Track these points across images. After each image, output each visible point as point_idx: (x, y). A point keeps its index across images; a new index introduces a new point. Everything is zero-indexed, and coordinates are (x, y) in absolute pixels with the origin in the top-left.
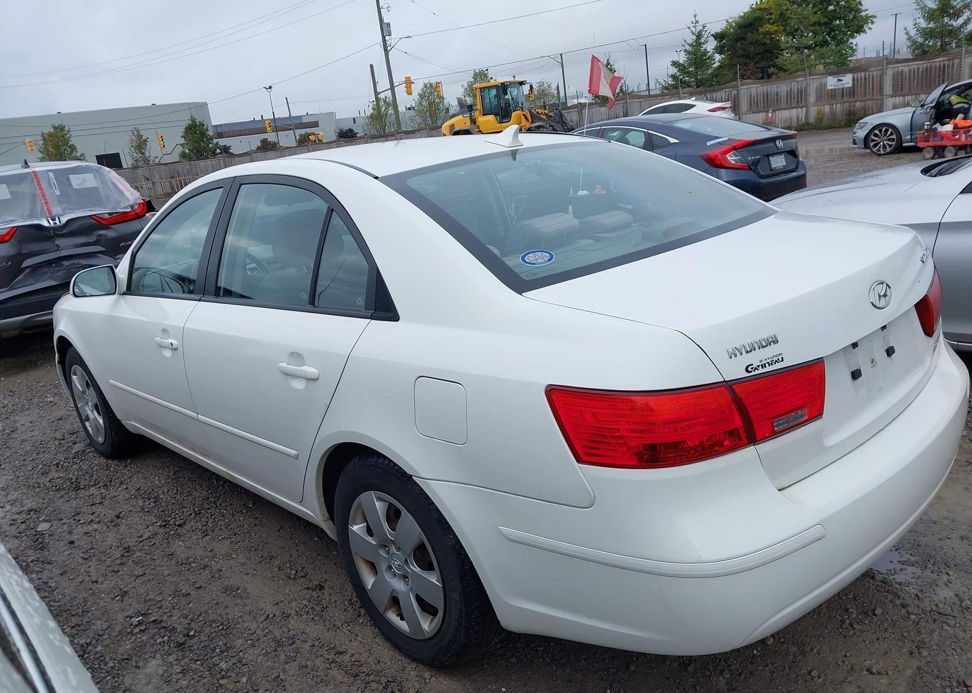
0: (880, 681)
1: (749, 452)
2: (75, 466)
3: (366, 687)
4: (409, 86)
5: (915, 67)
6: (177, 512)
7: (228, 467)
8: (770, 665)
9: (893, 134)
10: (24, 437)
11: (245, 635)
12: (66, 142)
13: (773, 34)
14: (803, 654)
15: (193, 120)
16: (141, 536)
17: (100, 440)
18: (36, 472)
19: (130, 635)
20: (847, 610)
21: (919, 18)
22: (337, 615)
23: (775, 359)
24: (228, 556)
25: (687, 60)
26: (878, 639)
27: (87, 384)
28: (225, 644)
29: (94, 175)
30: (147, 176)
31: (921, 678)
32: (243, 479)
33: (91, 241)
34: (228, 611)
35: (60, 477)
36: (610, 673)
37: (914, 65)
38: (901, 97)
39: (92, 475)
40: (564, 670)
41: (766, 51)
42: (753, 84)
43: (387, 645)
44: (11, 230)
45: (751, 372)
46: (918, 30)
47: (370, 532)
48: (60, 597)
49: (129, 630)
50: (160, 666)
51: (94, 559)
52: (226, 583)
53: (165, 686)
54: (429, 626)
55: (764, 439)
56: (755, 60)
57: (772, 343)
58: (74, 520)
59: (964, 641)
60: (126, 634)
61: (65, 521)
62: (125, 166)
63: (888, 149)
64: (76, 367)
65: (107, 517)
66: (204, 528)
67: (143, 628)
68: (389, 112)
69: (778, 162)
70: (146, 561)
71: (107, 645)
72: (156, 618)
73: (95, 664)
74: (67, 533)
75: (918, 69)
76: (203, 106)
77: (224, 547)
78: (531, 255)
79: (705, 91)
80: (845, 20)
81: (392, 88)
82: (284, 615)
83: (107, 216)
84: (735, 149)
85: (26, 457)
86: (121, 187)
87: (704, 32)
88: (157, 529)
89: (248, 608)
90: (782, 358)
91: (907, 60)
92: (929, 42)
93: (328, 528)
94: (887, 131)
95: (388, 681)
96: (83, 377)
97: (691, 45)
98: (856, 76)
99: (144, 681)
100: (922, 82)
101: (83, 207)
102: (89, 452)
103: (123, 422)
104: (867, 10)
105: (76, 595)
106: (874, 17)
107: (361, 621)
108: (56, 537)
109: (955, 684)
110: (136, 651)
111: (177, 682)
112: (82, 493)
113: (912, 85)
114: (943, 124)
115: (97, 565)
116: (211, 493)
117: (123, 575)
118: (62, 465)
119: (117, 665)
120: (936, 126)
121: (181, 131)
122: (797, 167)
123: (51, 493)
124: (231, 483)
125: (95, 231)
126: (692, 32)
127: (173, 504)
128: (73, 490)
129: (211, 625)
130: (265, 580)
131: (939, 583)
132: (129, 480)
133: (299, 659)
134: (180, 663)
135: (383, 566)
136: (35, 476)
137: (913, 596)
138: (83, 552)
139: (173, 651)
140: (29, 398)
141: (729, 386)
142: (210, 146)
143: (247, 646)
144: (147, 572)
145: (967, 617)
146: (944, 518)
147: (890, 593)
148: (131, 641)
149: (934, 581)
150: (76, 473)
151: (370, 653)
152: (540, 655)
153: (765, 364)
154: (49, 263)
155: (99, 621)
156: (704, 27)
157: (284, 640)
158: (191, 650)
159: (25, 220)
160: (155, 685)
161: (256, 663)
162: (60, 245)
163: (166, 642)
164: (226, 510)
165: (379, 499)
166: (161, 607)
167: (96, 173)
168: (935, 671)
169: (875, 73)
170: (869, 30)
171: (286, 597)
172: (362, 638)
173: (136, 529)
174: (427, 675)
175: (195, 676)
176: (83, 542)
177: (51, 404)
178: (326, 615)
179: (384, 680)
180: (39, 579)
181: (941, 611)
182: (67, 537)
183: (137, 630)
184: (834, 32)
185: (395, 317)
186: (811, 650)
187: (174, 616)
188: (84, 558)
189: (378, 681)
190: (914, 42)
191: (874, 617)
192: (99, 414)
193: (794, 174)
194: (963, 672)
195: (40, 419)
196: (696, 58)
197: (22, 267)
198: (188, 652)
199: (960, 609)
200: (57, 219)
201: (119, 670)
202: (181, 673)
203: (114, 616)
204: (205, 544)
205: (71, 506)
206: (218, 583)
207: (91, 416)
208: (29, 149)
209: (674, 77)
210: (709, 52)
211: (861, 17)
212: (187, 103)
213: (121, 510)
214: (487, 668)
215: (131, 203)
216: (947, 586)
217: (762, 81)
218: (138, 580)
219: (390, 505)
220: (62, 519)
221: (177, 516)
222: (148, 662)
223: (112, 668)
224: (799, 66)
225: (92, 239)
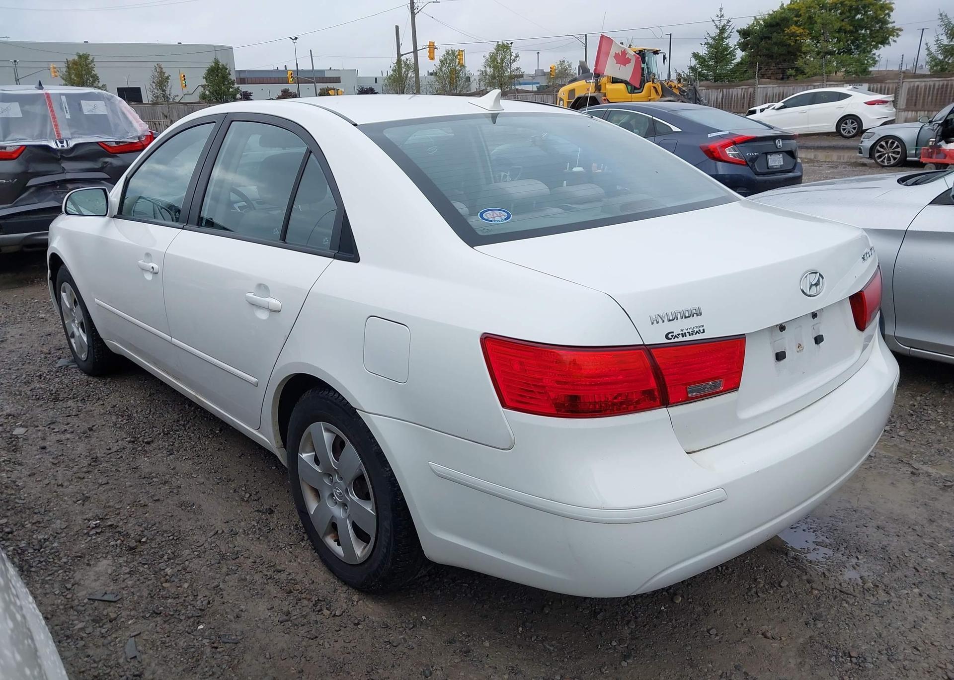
0: (773, 644)
1: (661, 414)
2: (57, 379)
3: (297, 603)
4: (432, 51)
5: (932, 83)
6: (147, 430)
7: (197, 391)
8: (674, 621)
9: (899, 147)
10: (13, 348)
11: (193, 547)
12: (89, 71)
13: (798, 36)
14: (707, 614)
15: (217, 62)
16: (110, 449)
17: (83, 357)
18: (19, 381)
19: (86, 535)
20: (755, 580)
21: (942, 34)
22: (281, 537)
23: (696, 330)
24: (189, 475)
25: (707, 53)
26: (779, 608)
27: (75, 301)
28: (173, 553)
29: (105, 103)
30: (166, 114)
31: (811, 647)
32: (209, 404)
33: (96, 167)
34: (181, 523)
35: (41, 388)
36: (525, 613)
37: (931, 82)
38: (913, 112)
39: (72, 390)
40: (483, 606)
41: (789, 52)
42: (770, 84)
43: (324, 568)
44: (20, 148)
45: (671, 339)
46: (939, 47)
47: (317, 461)
48: (26, 495)
49: (85, 531)
50: (110, 565)
51: (62, 465)
52: (183, 499)
53: (112, 583)
54: (362, 552)
55: (677, 403)
56: (778, 60)
57: (695, 315)
58: (49, 428)
59: (858, 618)
60: (82, 535)
61: (40, 428)
62: (145, 100)
63: (892, 162)
64: (66, 285)
65: (81, 429)
66: (170, 448)
67: (99, 531)
68: (409, 75)
69: (776, 161)
70: (111, 471)
71: (64, 542)
72: (112, 523)
73: (49, 558)
74: (40, 439)
75: (934, 85)
76: (228, 50)
77: (187, 466)
78: (490, 212)
79: (722, 86)
80: (871, 31)
81: (415, 51)
82: (232, 533)
83: (114, 144)
84: (734, 143)
85: (11, 367)
86: (131, 118)
87: (728, 27)
88: (125, 443)
89: (199, 523)
90: (704, 330)
91: (924, 76)
92: (949, 60)
93: (281, 455)
94: (893, 143)
95: (318, 600)
96: (71, 294)
97: (713, 39)
98: (872, 87)
99: (93, 578)
100: (936, 99)
101: (91, 133)
102: (72, 368)
103: (105, 341)
104: (894, 22)
105: (41, 495)
106: (900, 30)
107: (303, 545)
108: (30, 442)
109: (840, 654)
110: (89, 550)
111: (123, 581)
112: (60, 404)
113: (926, 101)
114: (947, 142)
115: (64, 470)
116: (182, 416)
117: (88, 482)
118: (45, 378)
119: (70, 561)
120: (941, 143)
121: (204, 72)
122: (794, 168)
123: (30, 401)
124: (202, 409)
125: (102, 157)
126: (716, 25)
127: (144, 423)
128: (51, 401)
129: (163, 535)
130: (220, 500)
131: (847, 565)
132: (106, 397)
133: (240, 573)
134: (128, 565)
135: (327, 494)
136: (18, 385)
137: (820, 574)
138: (53, 458)
139: (124, 554)
140: (22, 313)
141: (647, 350)
142: (231, 90)
143: (193, 556)
144: (110, 482)
145: (866, 598)
146: (865, 508)
147: (799, 569)
148: (86, 541)
149: (843, 562)
150: (57, 385)
151: (307, 574)
152: (463, 591)
153: (685, 333)
154: (53, 184)
155: (58, 521)
156: (729, 21)
157: (228, 554)
158: (140, 554)
159: (33, 139)
160: (102, 581)
161: (200, 572)
162: (66, 168)
163: (119, 545)
164: (193, 433)
165: (327, 430)
166: (118, 514)
167: (108, 102)
168: (826, 641)
169: (891, 86)
170: (894, 43)
171: (237, 516)
172: (302, 560)
173: (106, 442)
174: (355, 598)
175: (141, 578)
176: (53, 449)
177: (42, 320)
178: (271, 536)
179: (314, 598)
180: (9, 478)
181: (844, 590)
182: (41, 442)
183: (93, 532)
184: (859, 41)
185: (355, 259)
186: (715, 611)
187: (129, 523)
188: (53, 464)
189: (309, 599)
190: (934, 59)
191: (779, 588)
192: (84, 331)
193: (791, 175)
194: (851, 645)
195: (30, 333)
196: (716, 52)
197: (27, 185)
198: (138, 556)
199: (862, 590)
200: (65, 142)
201: (71, 566)
202: (129, 573)
203: (74, 517)
204: (169, 462)
205: (48, 416)
206: (175, 498)
207: (77, 334)
208: (53, 74)
209: (692, 69)
210: (730, 48)
211: (887, 28)
212: (213, 46)
213: (95, 423)
214: (412, 597)
215: (139, 134)
216: (854, 568)
217: (779, 81)
218: (101, 488)
219: (337, 437)
220: (38, 426)
221: (147, 434)
222: (99, 561)
223: (65, 563)
224: (818, 70)
225: (97, 165)
